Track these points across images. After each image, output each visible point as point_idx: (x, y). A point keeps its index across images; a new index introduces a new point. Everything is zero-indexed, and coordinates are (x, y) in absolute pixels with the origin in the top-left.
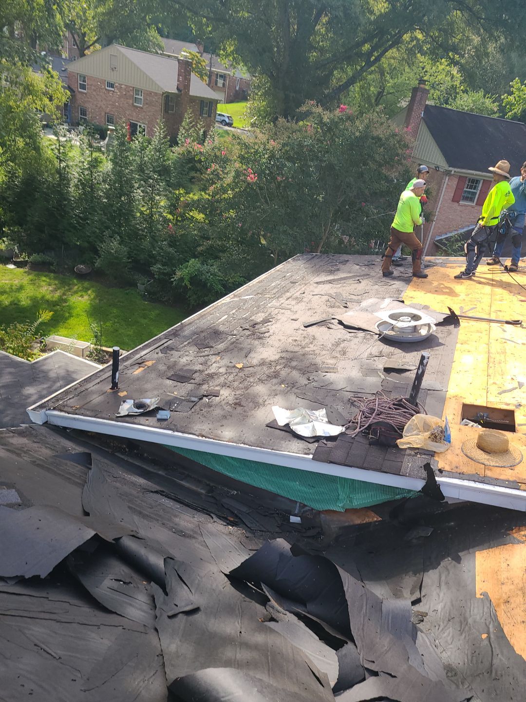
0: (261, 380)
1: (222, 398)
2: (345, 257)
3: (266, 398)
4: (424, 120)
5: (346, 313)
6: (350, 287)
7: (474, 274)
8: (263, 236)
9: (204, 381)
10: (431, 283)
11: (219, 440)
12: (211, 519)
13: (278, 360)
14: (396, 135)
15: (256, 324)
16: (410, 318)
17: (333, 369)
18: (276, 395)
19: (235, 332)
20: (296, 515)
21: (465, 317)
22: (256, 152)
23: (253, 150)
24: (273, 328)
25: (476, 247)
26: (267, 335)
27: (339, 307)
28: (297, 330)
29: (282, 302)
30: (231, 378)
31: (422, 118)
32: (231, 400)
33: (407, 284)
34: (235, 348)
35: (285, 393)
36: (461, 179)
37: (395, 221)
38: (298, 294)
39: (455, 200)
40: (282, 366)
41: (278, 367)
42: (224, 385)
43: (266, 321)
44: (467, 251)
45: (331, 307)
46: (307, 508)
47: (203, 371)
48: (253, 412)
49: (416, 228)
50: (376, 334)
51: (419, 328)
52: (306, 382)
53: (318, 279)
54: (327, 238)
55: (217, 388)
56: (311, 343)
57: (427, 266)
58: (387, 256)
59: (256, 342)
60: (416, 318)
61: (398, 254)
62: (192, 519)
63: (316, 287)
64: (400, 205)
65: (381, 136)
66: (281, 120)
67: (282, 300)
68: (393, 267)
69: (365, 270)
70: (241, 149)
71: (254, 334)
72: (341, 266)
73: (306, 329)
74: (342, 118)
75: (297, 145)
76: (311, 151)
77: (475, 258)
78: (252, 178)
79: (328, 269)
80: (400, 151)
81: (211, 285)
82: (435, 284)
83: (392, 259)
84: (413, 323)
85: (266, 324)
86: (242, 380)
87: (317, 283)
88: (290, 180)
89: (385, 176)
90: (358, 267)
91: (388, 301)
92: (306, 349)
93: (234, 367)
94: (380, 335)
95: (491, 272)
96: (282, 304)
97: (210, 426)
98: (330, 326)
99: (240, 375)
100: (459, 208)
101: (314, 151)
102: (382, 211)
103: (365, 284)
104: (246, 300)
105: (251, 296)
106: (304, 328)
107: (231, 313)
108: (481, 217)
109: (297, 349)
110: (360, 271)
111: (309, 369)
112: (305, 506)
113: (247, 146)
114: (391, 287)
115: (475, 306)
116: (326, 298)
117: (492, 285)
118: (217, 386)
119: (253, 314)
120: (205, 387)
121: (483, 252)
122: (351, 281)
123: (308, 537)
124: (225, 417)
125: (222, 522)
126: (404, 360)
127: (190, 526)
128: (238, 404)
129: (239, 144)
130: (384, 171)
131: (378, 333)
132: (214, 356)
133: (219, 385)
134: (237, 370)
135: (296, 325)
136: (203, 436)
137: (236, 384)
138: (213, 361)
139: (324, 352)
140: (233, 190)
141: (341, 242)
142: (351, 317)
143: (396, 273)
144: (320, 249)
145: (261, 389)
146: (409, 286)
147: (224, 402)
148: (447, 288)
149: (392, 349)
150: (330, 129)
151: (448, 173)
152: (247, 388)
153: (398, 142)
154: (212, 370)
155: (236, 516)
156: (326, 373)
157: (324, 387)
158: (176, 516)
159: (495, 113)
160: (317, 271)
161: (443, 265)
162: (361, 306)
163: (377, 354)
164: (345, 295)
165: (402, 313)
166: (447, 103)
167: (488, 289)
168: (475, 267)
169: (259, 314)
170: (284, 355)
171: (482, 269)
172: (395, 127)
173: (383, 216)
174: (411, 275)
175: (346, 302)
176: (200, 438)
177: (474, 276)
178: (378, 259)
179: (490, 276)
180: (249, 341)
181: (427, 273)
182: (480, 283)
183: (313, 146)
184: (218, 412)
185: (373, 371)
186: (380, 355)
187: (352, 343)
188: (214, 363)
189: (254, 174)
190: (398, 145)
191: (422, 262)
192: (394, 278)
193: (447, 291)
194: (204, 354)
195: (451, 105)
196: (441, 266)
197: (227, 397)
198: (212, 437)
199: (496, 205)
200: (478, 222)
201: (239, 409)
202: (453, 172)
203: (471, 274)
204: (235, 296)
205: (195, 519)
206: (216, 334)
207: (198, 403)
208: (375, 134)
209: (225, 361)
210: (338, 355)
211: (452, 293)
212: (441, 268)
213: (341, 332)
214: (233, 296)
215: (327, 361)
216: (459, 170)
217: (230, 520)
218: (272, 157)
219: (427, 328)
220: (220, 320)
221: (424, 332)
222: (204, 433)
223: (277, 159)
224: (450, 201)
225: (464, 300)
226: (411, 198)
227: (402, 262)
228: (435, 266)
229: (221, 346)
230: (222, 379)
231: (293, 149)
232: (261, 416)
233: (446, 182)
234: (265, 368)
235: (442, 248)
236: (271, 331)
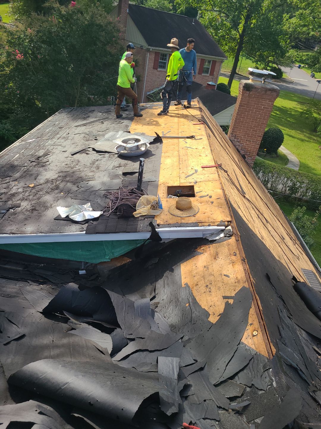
0: (47, 193)
1: (23, 208)
2: (92, 108)
3: (52, 203)
4: (129, 14)
5: (97, 144)
6: (98, 127)
7: (168, 111)
8: (37, 99)
9: (9, 199)
10: (145, 119)
11: (24, 234)
12: (28, 284)
13: (57, 178)
14: (111, 23)
15: (39, 157)
16: (134, 141)
17: (92, 179)
18: (58, 200)
19: (26, 164)
20: (82, 270)
21: (165, 137)
22: (19, 38)
23: (16, 37)
24: (51, 158)
25: (167, 95)
26: (48, 163)
27: (92, 140)
28: (67, 158)
29: (55, 141)
30: (27, 194)
31: (128, 13)
32: (29, 207)
33: (131, 121)
34: (27, 175)
35: (64, 198)
36: (157, 54)
37: (119, 81)
38: (65, 135)
39: (155, 68)
40: (60, 182)
41: (57, 183)
42: (23, 199)
43: (46, 154)
44: (163, 98)
45: (87, 141)
46: (89, 264)
47: (7, 193)
48: (45, 213)
49: (132, 85)
50: (116, 154)
51: (140, 147)
52: (77, 189)
53: (77, 124)
54: (79, 97)
55: (18, 202)
56: (77, 165)
57: (142, 110)
58: (117, 105)
59: (41, 169)
60: (137, 140)
61: (124, 103)
62: (15, 286)
63: (76, 129)
64: (120, 70)
65: (102, 24)
66: (33, 14)
67: (55, 140)
68: (122, 112)
69: (106, 115)
70: (8, 36)
71: (39, 164)
72: (90, 114)
73: (73, 156)
74: (74, 11)
75: (47, 32)
76: (58, 36)
77: (167, 102)
78: (19, 57)
79: (82, 117)
80: (115, 34)
81: (8, 138)
82: (148, 119)
83: (121, 106)
84: (136, 144)
85: (46, 157)
86: (35, 194)
87: (76, 126)
88: (47, 57)
89: (109, 52)
90: (101, 114)
91: (120, 133)
92: (74, 169)
93: (28, 187)
94: (118, 154)
95: (177, 109)
96: (55, 142)
97: (17, 226)
98: (88, 152)
99: (33, 191)
100: (158, 73)
101: (60, 36)
102: (111, 76)
103: (107, 124)
104: (30, 143)
105: (34, 140)
106: (71, 156)
107: (22, 152)
108: (167, 75)
109: (68, 170)
110: (102, 116)
111: (77, 180)
112: (87, 263)
113: (11, 33)
114: (122, 124)
115: (170, 130)
116: (83, 135)
117: (178, 117)
118: (18, 201)
119: (37, 151)
120: (10, 202)
121: (171, 97)
122: (97, 123)
123: (92, 280)
124: (26, 219)
125: (36, 284)
126: (133, 167)
127: (14, 290)
128: (33, 210)
129: (5, 32)
130: (108, 48)
131: (117, 153)
132: (13, 182)
133: (19, 200)
134: (31, 189)
135: (66, 154)
136: (13, 234)
137: (31, 197)
138: (13, 185)
139: (86, 169)
140: (8, 67)
141: (89, 99)
142: (100, 145)
143: (124, 115)
144: (76, 104)
145: (48, 198)
146: (133, 123)
147: (24, 210)
148: (154, 121)
149: (126, 161)
150: (67, 19)
151: (148, 50)
152: (39, 199)
153: (113, 28)
154: (13, 191)
155: (45, 279)
156: (88, 182)
157: (88, 190)
158: (3, 287)
159: (171, 10)
160: (75, 119)
161: (151, 108)
162: (105, 138)
163: (118, 166)
164: (95, 133)
165: (129, 139)
166: (143, 4)
167: (176, 119)
168: (168, 108)
169: (40, 151)
170: (60, 174)
171: (172, 108)
172: (111, 18)
173: (112, 79)
174: (133, 115)
175: (96, 136)
176: (12, 235)
177: (168, 113)
178: (113, 108)
179: (176, 112)
180: (36, 169)
181: (142, 114)
182: (171, 116)
183: (59, 33)
184: (21, 217)
185: (117, 176)
186: (120, 166)
187: (102, 161)
188: (14, 186)
189: (21, 54)
190: (113, 30)
191: (138, 107)
192: (124, 119)
193: (155, 123)
194: (6, 182)
195: (145, 5)
196: (150, 109)
197: (26, 206)
198: (19, 233)
199: (175, 67)
200: (166, 79)
201: (35, 213)
202: (151, 50)
203: (166, 112)
204: (22, 141)
205: (17, 286)
206: (12, 167)
207: (7, 213)
208: (98, 22)
209: (22, 184)
210: (95, 170)
211: (157, 124)
212: (150, 110)
213: (96, 156)
214: (21, 141)
215: (88, 174)
216: (154, 48)
217: (40, 282)
218: (31, 41)
219: (145, 146)
220: (14, 158)
221: (143, 149)
222: (13, 231)
223: (35, 42)
224: (152, 69)
225: (164, 127)
226: (125, 65)
227: (127, 108)
228: (146, 109)
229: (17, 175)
230: (21, 196)
231: (45, 34)
232: (50, 214)
233: (148, 56)
234: (49, 185)
235: (151, 99)
236: (50, 161)
